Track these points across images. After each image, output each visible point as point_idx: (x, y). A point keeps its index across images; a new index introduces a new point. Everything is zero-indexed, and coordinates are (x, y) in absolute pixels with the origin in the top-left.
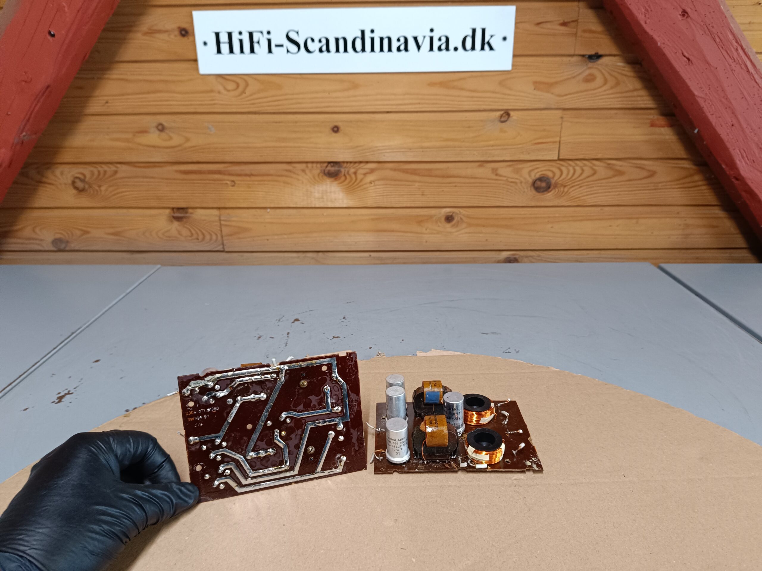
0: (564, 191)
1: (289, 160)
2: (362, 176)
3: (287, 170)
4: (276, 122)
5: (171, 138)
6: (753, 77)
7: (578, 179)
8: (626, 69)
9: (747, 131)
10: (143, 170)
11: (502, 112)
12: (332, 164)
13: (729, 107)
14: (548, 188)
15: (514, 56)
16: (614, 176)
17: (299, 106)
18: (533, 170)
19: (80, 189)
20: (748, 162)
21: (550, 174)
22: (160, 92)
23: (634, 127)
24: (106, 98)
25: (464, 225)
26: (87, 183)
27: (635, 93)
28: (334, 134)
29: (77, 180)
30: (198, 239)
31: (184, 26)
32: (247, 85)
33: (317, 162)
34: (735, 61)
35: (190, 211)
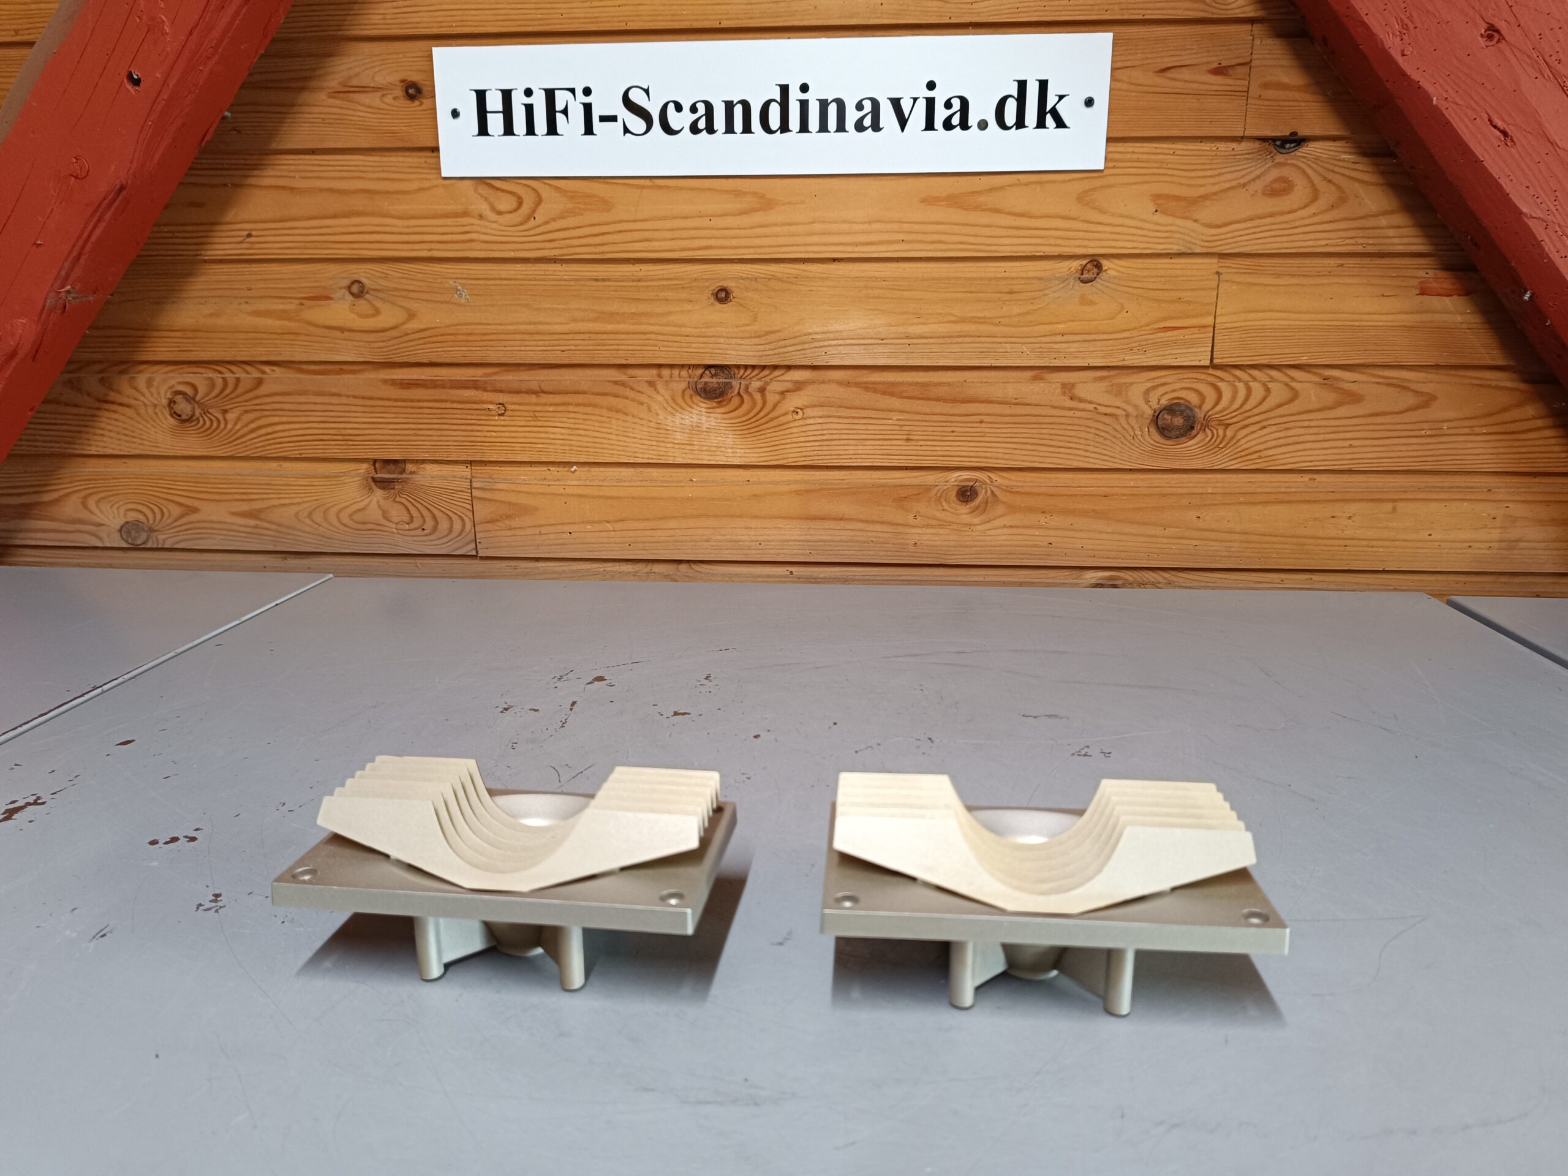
0: (1225, 436)
1: (624, 362)
2: (777, 397)
3: (616, 383)
4: (596, 280)
5: (377, 312)
7: (1256, 411)
8: (1360, 167)
10: (315, 377)
11: (1084, 262)
12: (713, 371)
14: (1189, 428)
15: (1109, 140)
16: (1339, 404)
17: (646, 244)
18: (1154, 388)
19: (184, 417)
21: (1193, 399)
22: (358, 214)
23: (1383, 296)
24: (248, 226)
25: (1000, 509)
26: (197, 403)
27: (1383, 221)
28: (718, 306)
29: (179, 398)
30: (423, 529)
31: (415, 77)
32: (539, 201)
33: (682, 366)
35: (410, 467)
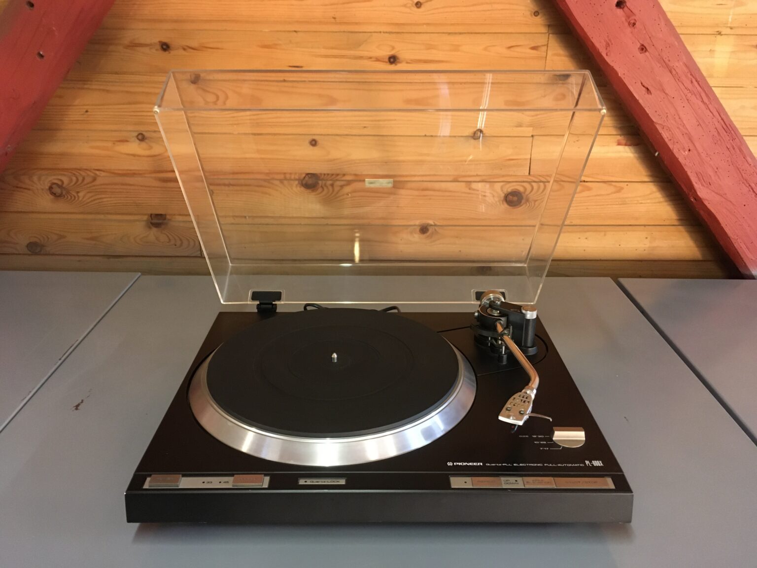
0: (534, 205)
1: (268, 172)
2: (339, 188)
3: (265, 181)
4: (255, 135)
5: (151, 148)
6: (708, 107)
9: (703, 155)
11: (475, 130)
12: (310, 176)
13: (686, 134)
14: (519, 202)
17: (278, 119)
18: (505, 185)
19: (57, 194)
20: (705, 185)
21: (521, 189)
22: (141, 103)
24: (86, 107)
25: (438, 237)
26: (64, 188)
28: (311, 147)
29: (54, 186)
30: (176, 245)
31: (166, 41)
32: (227, 97)
33: (296, 174)
34: (690, 92)
35: (168, 217)
